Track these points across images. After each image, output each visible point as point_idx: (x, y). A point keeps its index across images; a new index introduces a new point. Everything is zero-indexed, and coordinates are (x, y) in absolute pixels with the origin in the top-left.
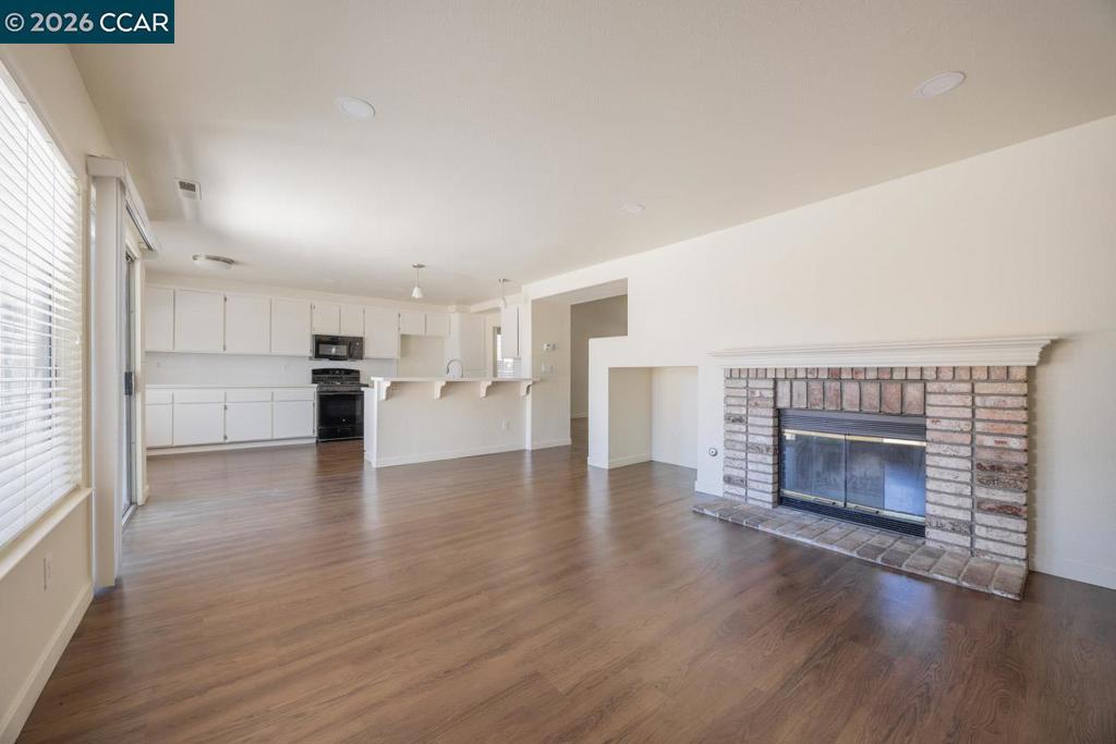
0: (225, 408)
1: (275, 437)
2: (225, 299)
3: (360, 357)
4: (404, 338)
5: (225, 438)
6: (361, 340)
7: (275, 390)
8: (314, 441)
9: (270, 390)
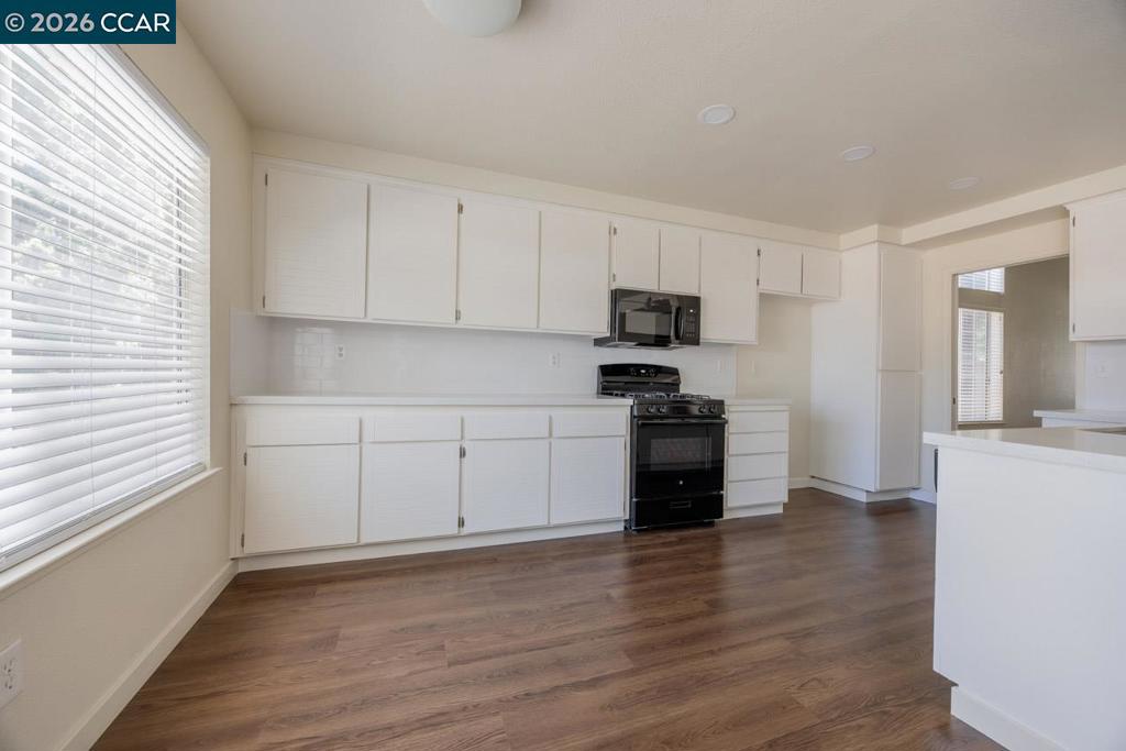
0: (463, 453)
1: (554, 522)
2: (460, 209)
3: (693, 339)
4: (764, 298)
5: (461, 523)
6: (695, 302)
7: (555, 413)
8: (620, 527)
9: (542, 414)
